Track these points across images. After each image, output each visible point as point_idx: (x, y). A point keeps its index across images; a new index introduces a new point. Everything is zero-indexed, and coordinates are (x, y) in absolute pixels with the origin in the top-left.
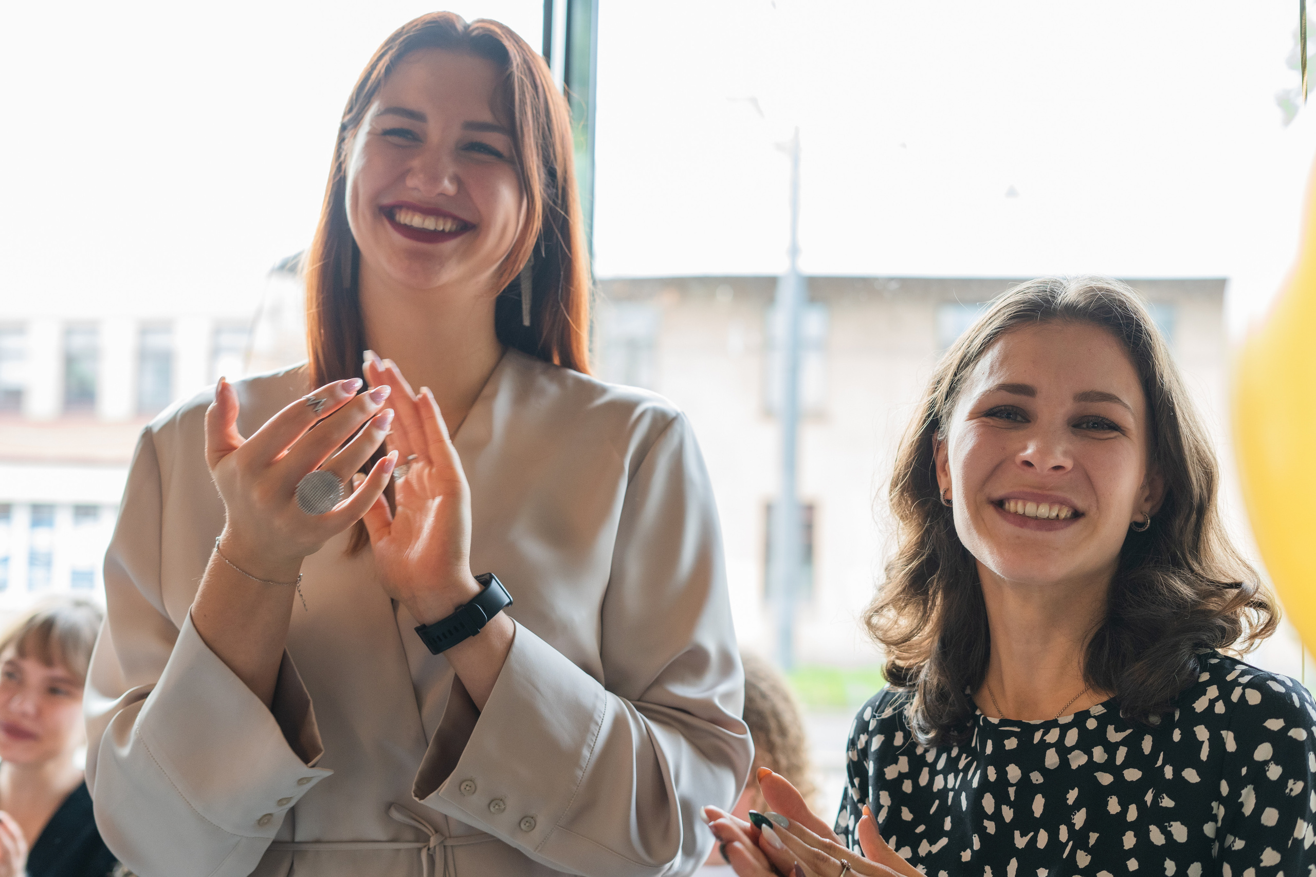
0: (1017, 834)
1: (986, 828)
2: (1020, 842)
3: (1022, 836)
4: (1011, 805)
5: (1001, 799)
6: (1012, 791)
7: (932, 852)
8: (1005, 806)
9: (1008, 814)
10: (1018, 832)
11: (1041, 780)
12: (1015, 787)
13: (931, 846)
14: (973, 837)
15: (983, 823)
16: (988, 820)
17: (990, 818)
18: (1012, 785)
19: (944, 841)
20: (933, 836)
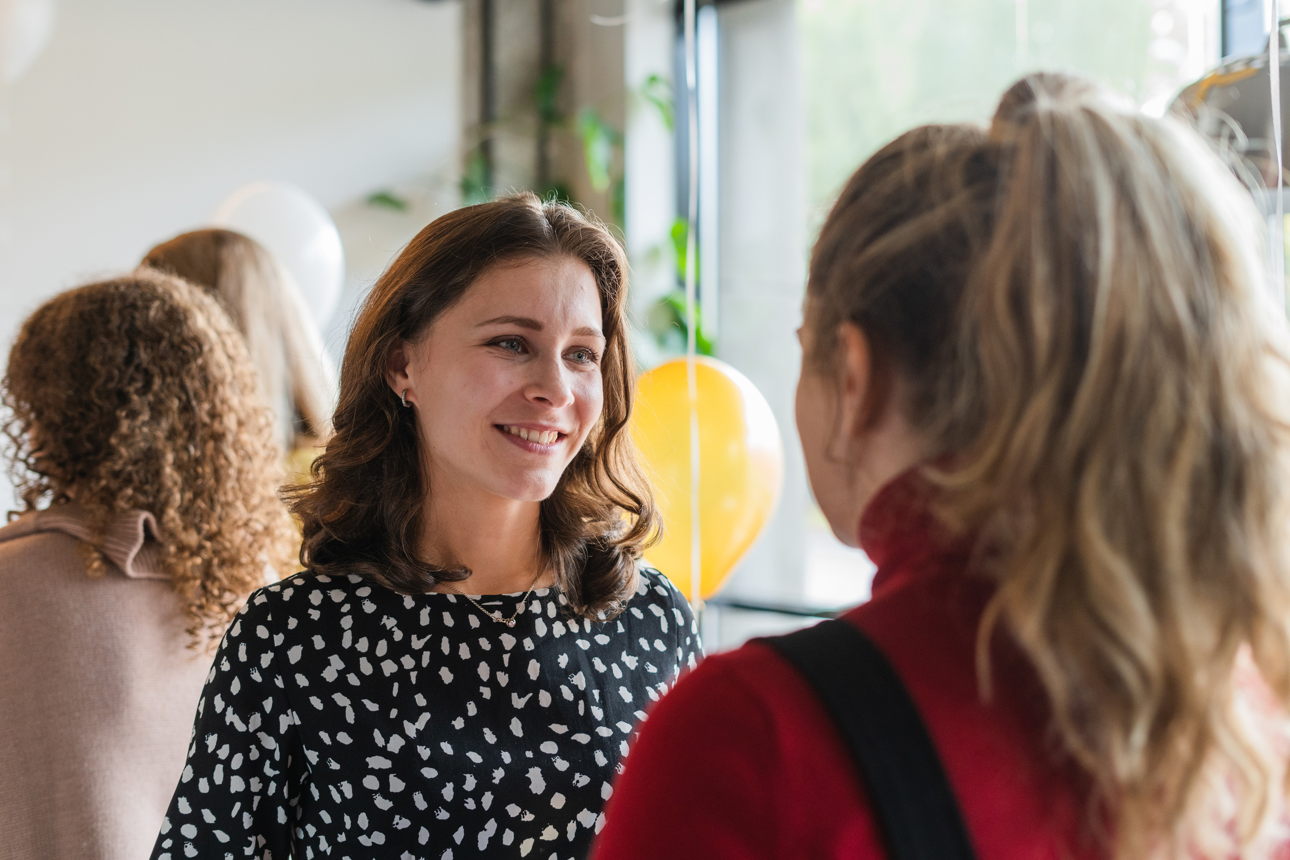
0: (514, 696)
1: (482, 694)
2: (519, 702)
3: (520, 698)
4: (505, 670)
5: (496, 665)
6: (506, 658)
7: (420, 730)
8: (500, 672)
9: (503, 679)
10: (516, 694)
11: (532, 647)
12: (509, 654)
13: (414, 724)
14: (468, 705)
15: (479, 689)
16: (484, 686)
17: (485, 684)
18: (507, 652)
19: (425, 717)
20: (413, 714)
